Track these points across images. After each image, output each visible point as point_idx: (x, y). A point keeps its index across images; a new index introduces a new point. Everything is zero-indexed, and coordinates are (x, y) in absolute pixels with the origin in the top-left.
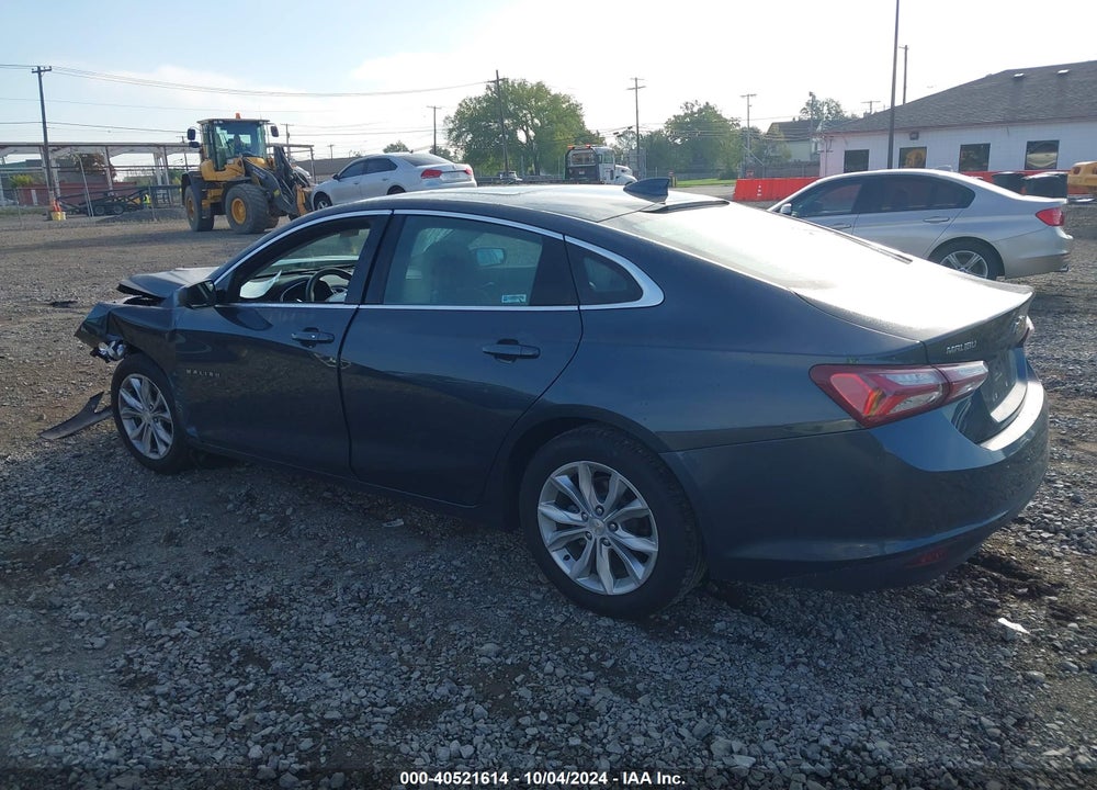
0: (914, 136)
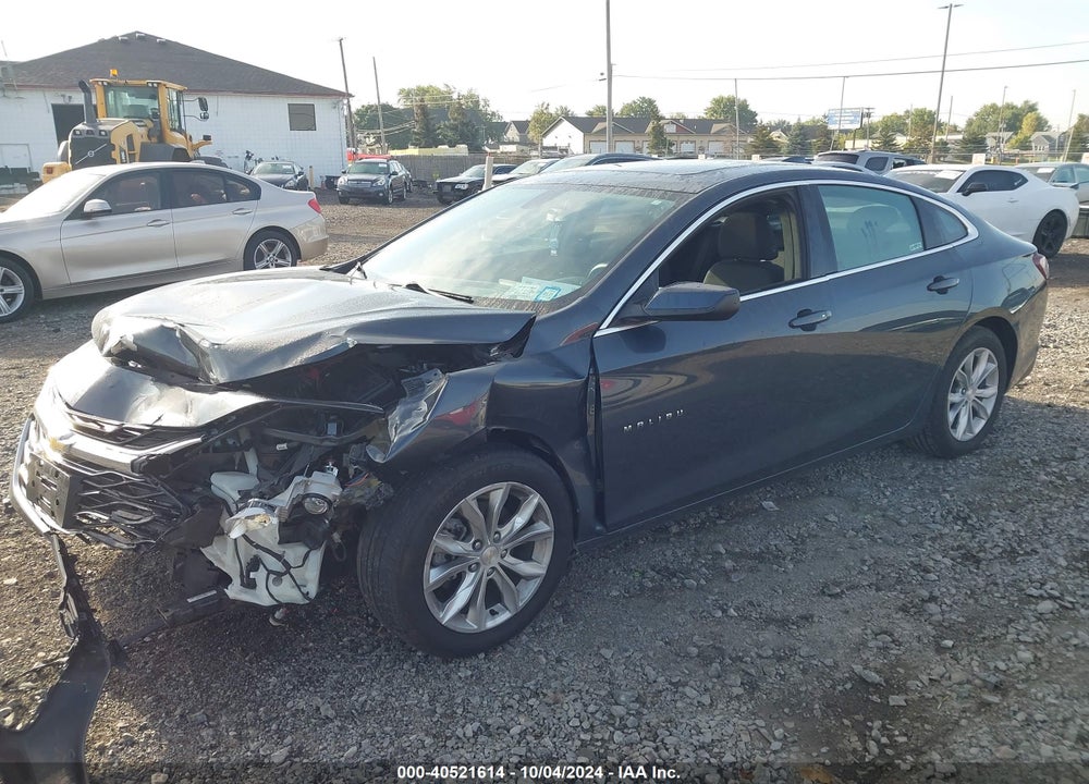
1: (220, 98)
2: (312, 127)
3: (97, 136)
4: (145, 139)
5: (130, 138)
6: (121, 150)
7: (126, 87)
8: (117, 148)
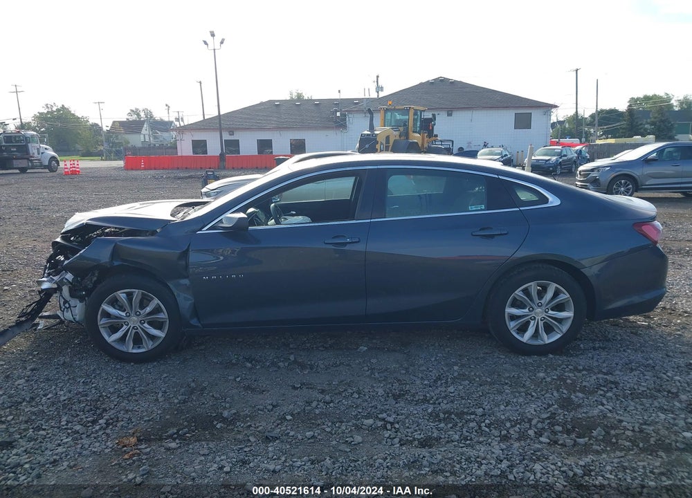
0: (231, 133)
1: (474, 112)
2: (529, 127)
3: (371, 137)
4: (398, 138)
5: (388, 138)
6: (381, 143)
7: (395, 110)
8: (379, 143)
